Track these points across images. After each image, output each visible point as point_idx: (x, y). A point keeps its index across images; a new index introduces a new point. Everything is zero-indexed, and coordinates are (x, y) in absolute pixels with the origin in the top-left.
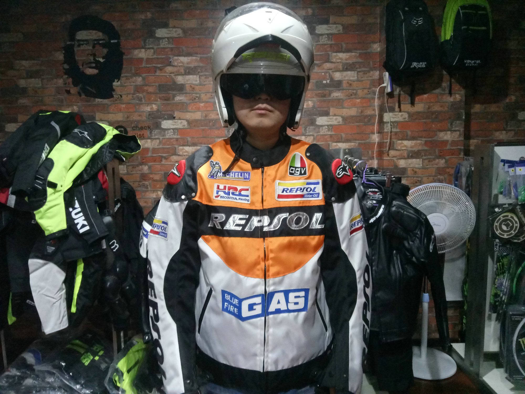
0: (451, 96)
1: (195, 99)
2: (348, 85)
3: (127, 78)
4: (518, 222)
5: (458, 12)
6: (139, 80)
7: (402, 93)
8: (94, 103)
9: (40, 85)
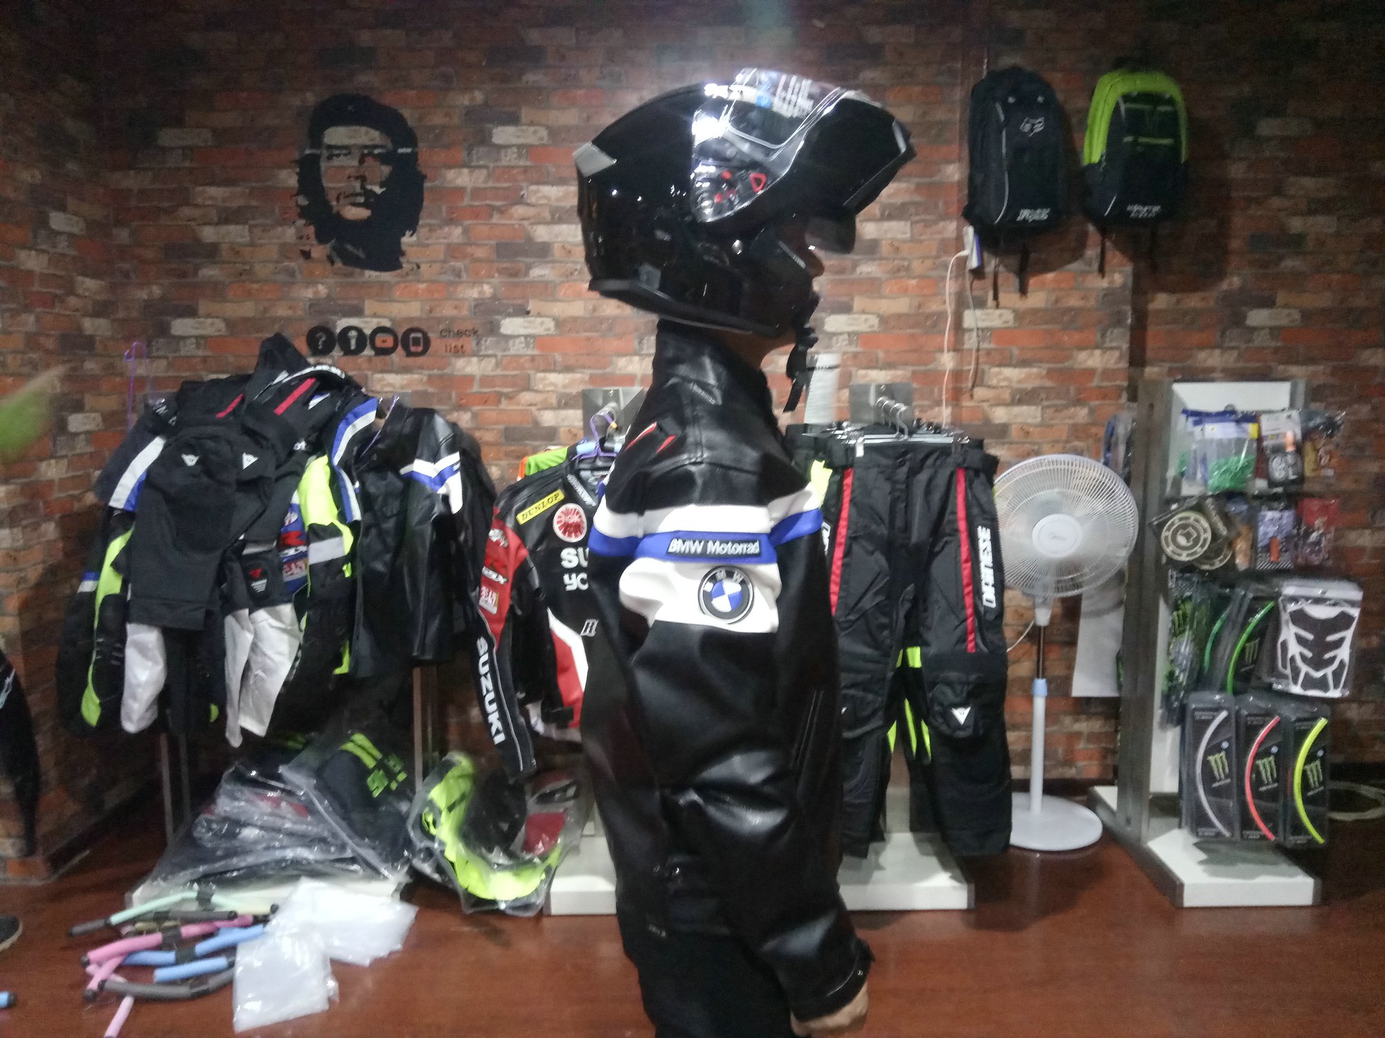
0: (1103, 277)
1: (572, 274)
2: (891, 249)
3: (432, 229)
4: (1209, 530)
5: (1117, 109)
6: (456, 233)
7: (1001, 269)
8: (363, 280)
9: (247, 239)
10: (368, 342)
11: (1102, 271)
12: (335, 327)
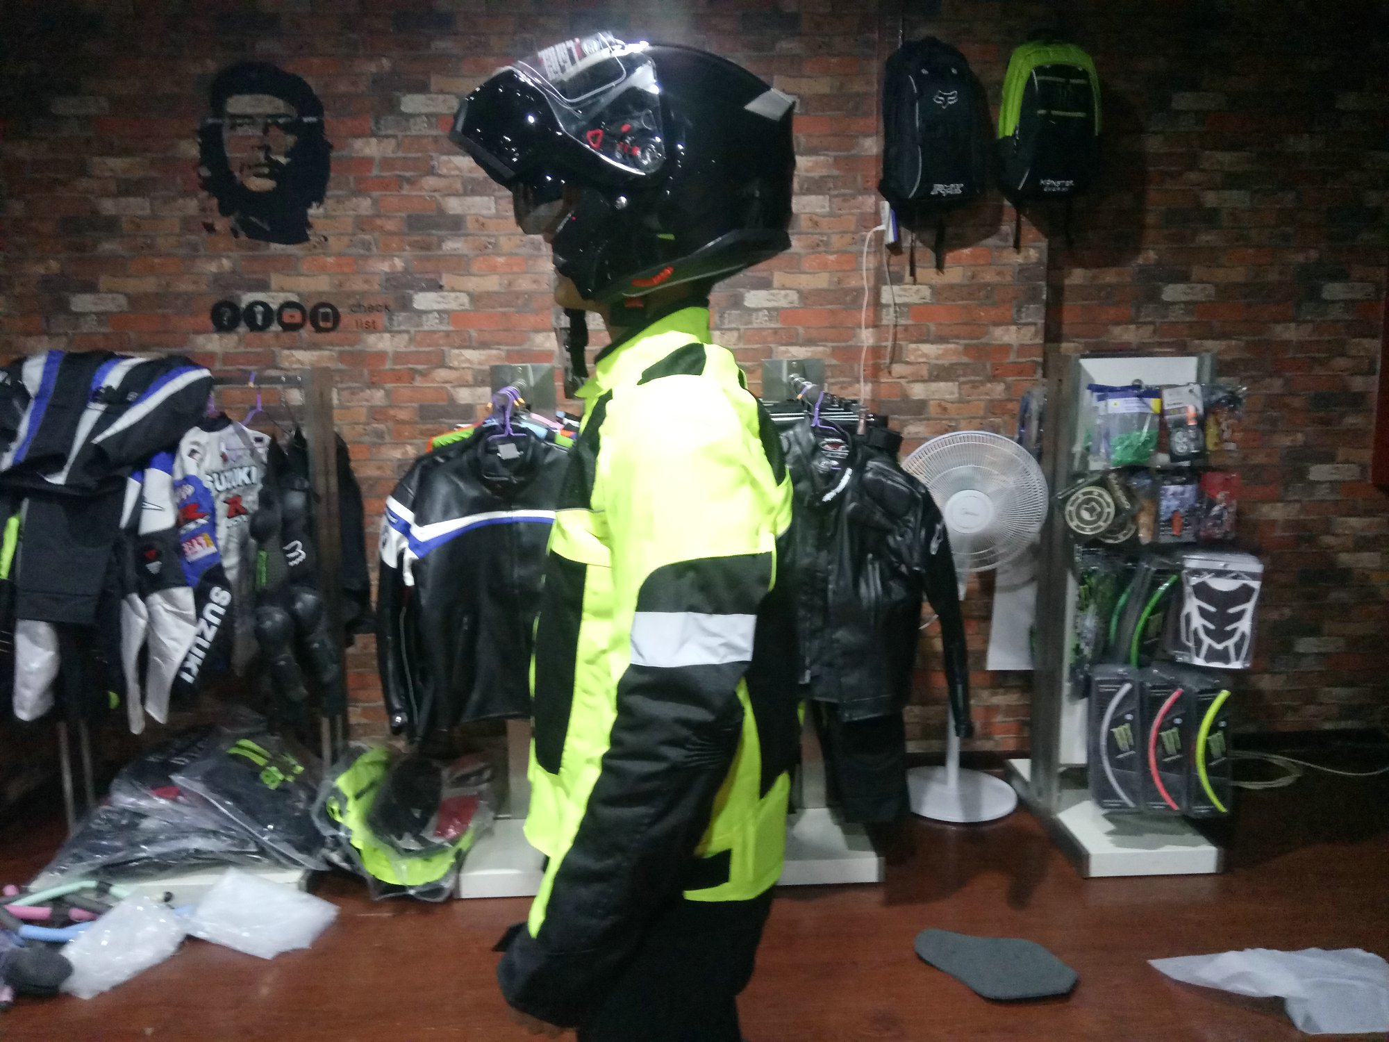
0: (1018, 252)
1: (486, 247)
2: (810, 224)
3: (339, 200)
4: (1112, 504)
5: (1030, 83)
6: (364, 205)
7: (918, 244)
8: (267, 253)
9: (148, 212)
10: (275, 318)
11: (1017, 246)
12: (240, 300)
